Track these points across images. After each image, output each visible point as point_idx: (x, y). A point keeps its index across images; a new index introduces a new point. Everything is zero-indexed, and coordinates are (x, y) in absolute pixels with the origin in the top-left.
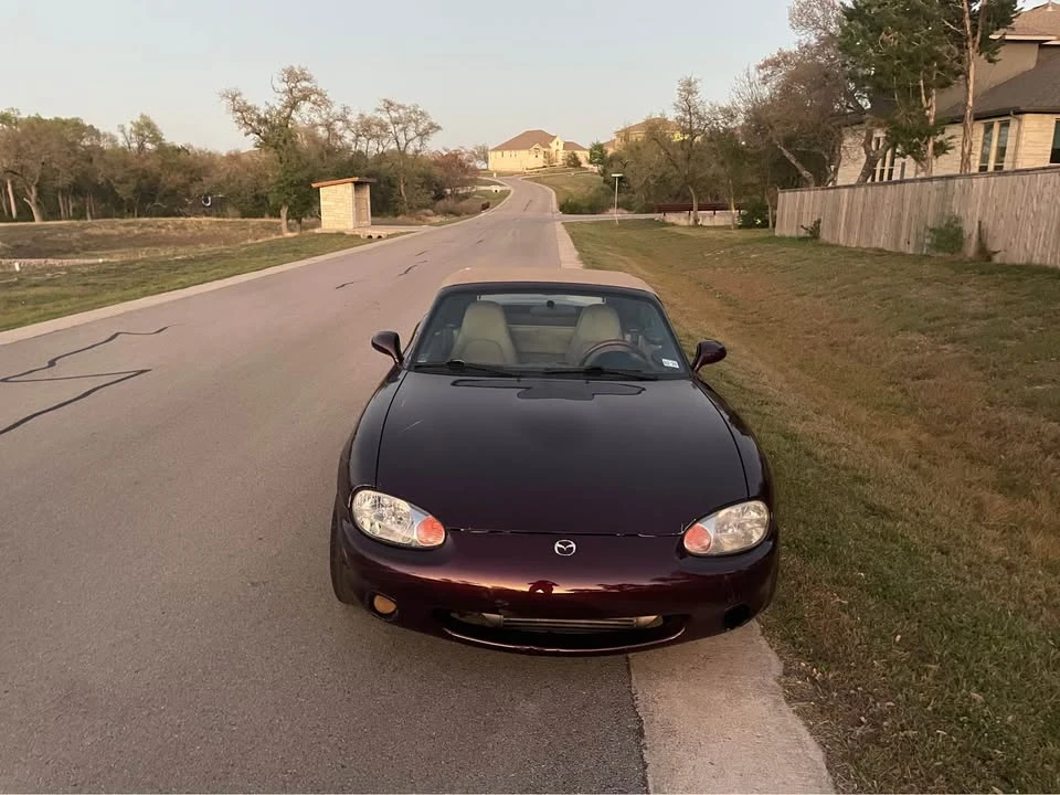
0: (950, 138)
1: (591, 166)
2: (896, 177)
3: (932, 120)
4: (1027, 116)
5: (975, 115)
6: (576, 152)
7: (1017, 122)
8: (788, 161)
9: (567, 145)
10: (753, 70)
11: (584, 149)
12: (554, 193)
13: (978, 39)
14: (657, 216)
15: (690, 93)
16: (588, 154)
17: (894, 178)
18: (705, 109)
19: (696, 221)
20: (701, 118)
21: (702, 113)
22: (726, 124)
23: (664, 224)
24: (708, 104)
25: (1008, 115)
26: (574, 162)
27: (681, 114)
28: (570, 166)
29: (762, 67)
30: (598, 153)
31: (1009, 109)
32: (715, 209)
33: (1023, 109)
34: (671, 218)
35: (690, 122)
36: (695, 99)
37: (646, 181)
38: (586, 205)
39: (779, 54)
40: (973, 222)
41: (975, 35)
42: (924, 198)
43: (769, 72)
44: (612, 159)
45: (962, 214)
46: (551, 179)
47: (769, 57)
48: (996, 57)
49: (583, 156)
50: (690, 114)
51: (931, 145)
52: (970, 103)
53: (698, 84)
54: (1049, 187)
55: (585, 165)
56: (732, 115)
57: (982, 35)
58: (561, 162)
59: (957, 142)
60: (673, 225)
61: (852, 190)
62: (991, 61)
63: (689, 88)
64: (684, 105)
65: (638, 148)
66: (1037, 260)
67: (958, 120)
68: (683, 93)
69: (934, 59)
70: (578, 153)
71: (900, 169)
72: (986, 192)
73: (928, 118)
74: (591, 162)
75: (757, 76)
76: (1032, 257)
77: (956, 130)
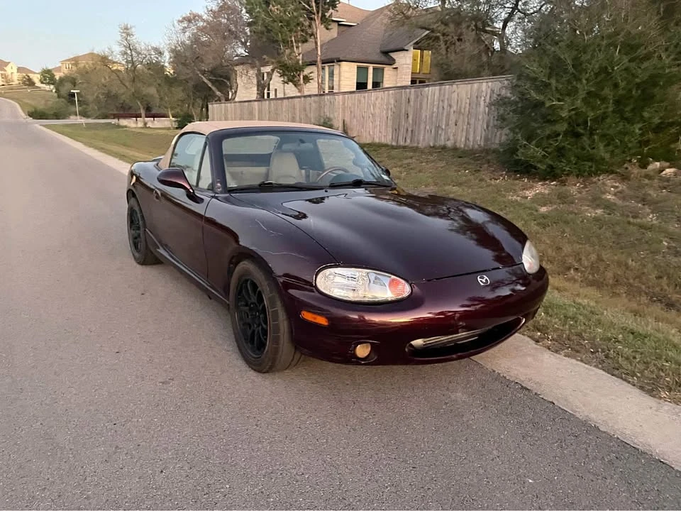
0: (311, 73)
1: (44, 85)
2: (272, 96)
3: (300, 62)
4: (343, 64)
5: (322, 61)
6: (30, 75)
7: (338, 66)
8: (207, 85)
9: (19, 70)
10: (176, 23)
11: (35, 73)
12: (17, 104)
13: (320, 15)
14: (114, 121)
15: (128, 35)
16: (39, 76)
17: (271, 97)
18: (141, 47)
19: (145, 124)
20: (139, 53)
21: (139, 50)
22: (157, 58)
23: (119, 126)
24: (143, 44)
25: (333, 62)
26: (30, 83)
27: (123, 49)
28: (26, 85)
29: (182, 22)
30: (48, 76)
31: (334, 59)
32: (154, 117)
33: (341, 58)
34: (124, 122)
35: (132, 55)
36: (133, 40)
37: (97, 97)
38: (52, 113)
39: (190, 14)
40: (338, 120)
41: (318, 13)
42: (308, 107)
43: (186, 25)
44: (62, 80)
45: (332, 116)
46: (10, 94)
47: (184, 16)
48: (330, 27)
49: (36, 79)
50: (130, 49)
51: (302, 77)
52: (319, 53)
53: (133, 30)
54: (379, 100)
55: (38, 84)
56: (160, 53)
57: (322, 14)
58: (17, 82)
59: (314, 75)
60: (126, 127)
61: (260, 103)
62: (327, 29)
63: (127, 31)
64: (125, 43)
65: (87, 73)
66: (377, 140)
67: (313, 63)
68: (124, 35)
69: (298, 24)
70: (31, 76)
71: (274, 93)
72: (344, 104)
73: (299, 60)
74: (42, 83)
75: (179, 27)
76: (374, 139)
77: (314, 68)
